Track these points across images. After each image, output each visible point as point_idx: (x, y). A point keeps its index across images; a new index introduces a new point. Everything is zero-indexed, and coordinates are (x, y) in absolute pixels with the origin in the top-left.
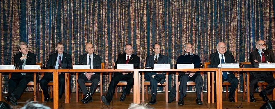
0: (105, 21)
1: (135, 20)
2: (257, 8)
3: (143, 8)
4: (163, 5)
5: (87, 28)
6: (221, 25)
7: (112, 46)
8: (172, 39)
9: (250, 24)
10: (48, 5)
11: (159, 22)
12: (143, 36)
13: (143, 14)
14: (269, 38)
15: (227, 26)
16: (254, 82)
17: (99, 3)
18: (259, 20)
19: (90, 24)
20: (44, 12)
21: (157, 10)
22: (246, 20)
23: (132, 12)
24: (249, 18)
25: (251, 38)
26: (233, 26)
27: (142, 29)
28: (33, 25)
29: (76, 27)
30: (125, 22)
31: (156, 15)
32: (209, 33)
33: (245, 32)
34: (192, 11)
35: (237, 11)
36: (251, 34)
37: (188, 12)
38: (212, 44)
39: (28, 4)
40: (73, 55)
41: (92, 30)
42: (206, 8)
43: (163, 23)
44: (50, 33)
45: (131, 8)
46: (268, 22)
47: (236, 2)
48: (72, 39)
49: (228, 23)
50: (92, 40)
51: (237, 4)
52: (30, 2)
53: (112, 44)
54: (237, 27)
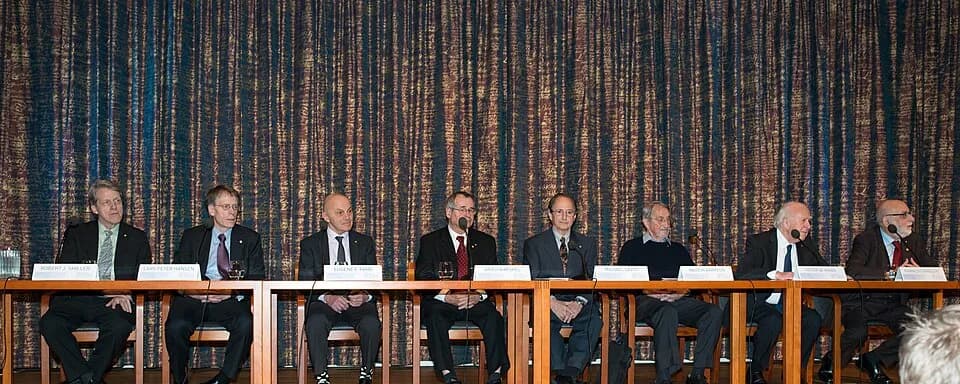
0: (356, 119)
1: (457, 120)
2: (838, 98)
3: (489, 79)
4: (552, 73)
5: (288, 142)
6: (730, 147)
7: (375, 208)
8: (582, 189)
9: (816, 148)
10: (140, 51)
11: (538, 128)
12: (487, 175)
13: (486, 101)
14: (868, 192)
15: (749, 152)
17: (330, 53)
18: (844, 137)
19: (298, 127)
20: (123, 74)
21: (531, 91)
22: (805, 134)
23: (450, 93)
24: (815, 130)
25: (821, 192)
26: (767, 152)
27: (478, 149)
28: (79, 121)
29: (248, 138)
30: (422, 125)
31: (527, 106)
32: (696, 172)
33: (803, 172)
34: (644, 98)
35: (780, 105)
36: (821, 181)
37: (629, 99)
38: (706, 207)
39: (61, 43)
41: (309, 149)
42: (687, 91)
43: (553, 135)
44: (149, 154)
45: (446, 77)
46: (866, 145)
47: (779, 76)
48: (233, 180)
49: (754, 141)
50: (308, 184)
51: (779, 82)
52: (71, 36)
53: (375, 200)
54: (780, 155)
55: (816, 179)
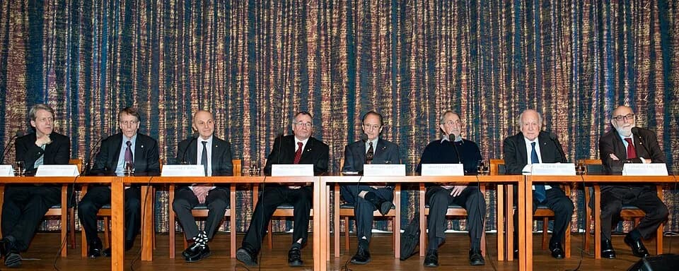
0: (243, 56)
1: (318, 53)
2: (621, 25)
3: (340, 22)
4: (388, 16)
5: (199, 72)
6: (531, 66)
7: (260, 118)
8: (411, 101)
9: (602, 65)
10: (99, 14)
11: (379, 57)
12: (339, 93)
13: (338, 38)
14: (648, 99)
15: (548, 69)
16: (612, 208)
17: (228, 8)
18: (626, 55)
19: (204, 63)
20: (88, 30)
21: (374, 29)
22: (592, 54)
23: (312, 33)
24: (601, 50)
25: (606, 99)
26: (562, 69)
27: (335, 75)
28: (60, 62)
29: (169, 70)
30: (293, 58)
31: (371, 41)
32: (503, 86)
33: (591, 84)
34: (461, 31)
35: (571, 32)
36: (606, 91)
37: (451, 33)
38: (510, 113)
39: (48, 10)
40: (161, 138)
41: (210, 78)
42: (496, 25)
43: (388, 61)
44: (104, 84)
45: (308, 22)
46: (647, 61)
47: (570, 10)
48: (159, 100)
49: (550, 61)
50: (210, 102)
51: (571, 14)
52: (54, 5)
53: (260, 112)
54: (571, 71)
55: (602, 89)
